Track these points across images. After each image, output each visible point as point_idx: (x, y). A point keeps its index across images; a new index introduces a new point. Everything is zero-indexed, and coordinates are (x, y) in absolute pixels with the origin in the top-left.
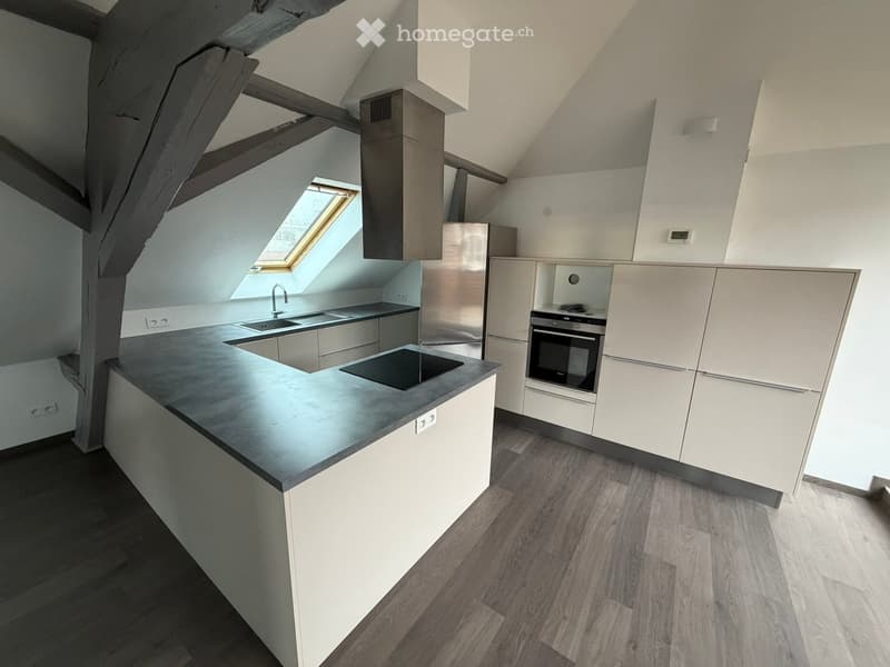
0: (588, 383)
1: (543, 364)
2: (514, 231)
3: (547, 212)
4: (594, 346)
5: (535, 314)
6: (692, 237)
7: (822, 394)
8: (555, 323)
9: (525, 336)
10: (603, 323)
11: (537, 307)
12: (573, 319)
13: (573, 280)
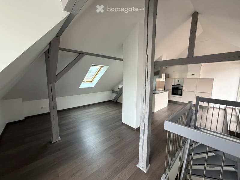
0: (181, 95)
1: (174, 92)
2: (169, 74)
3: (174, 71)
4: (182, 90)
5: (172, 86)
6: (195, 75)
7: (211, 93)
8: (176, 87)
9: (171, 89)
10: (183, 86)
11: (173, 85)
12: (179, 86)
13: (178, 81)
